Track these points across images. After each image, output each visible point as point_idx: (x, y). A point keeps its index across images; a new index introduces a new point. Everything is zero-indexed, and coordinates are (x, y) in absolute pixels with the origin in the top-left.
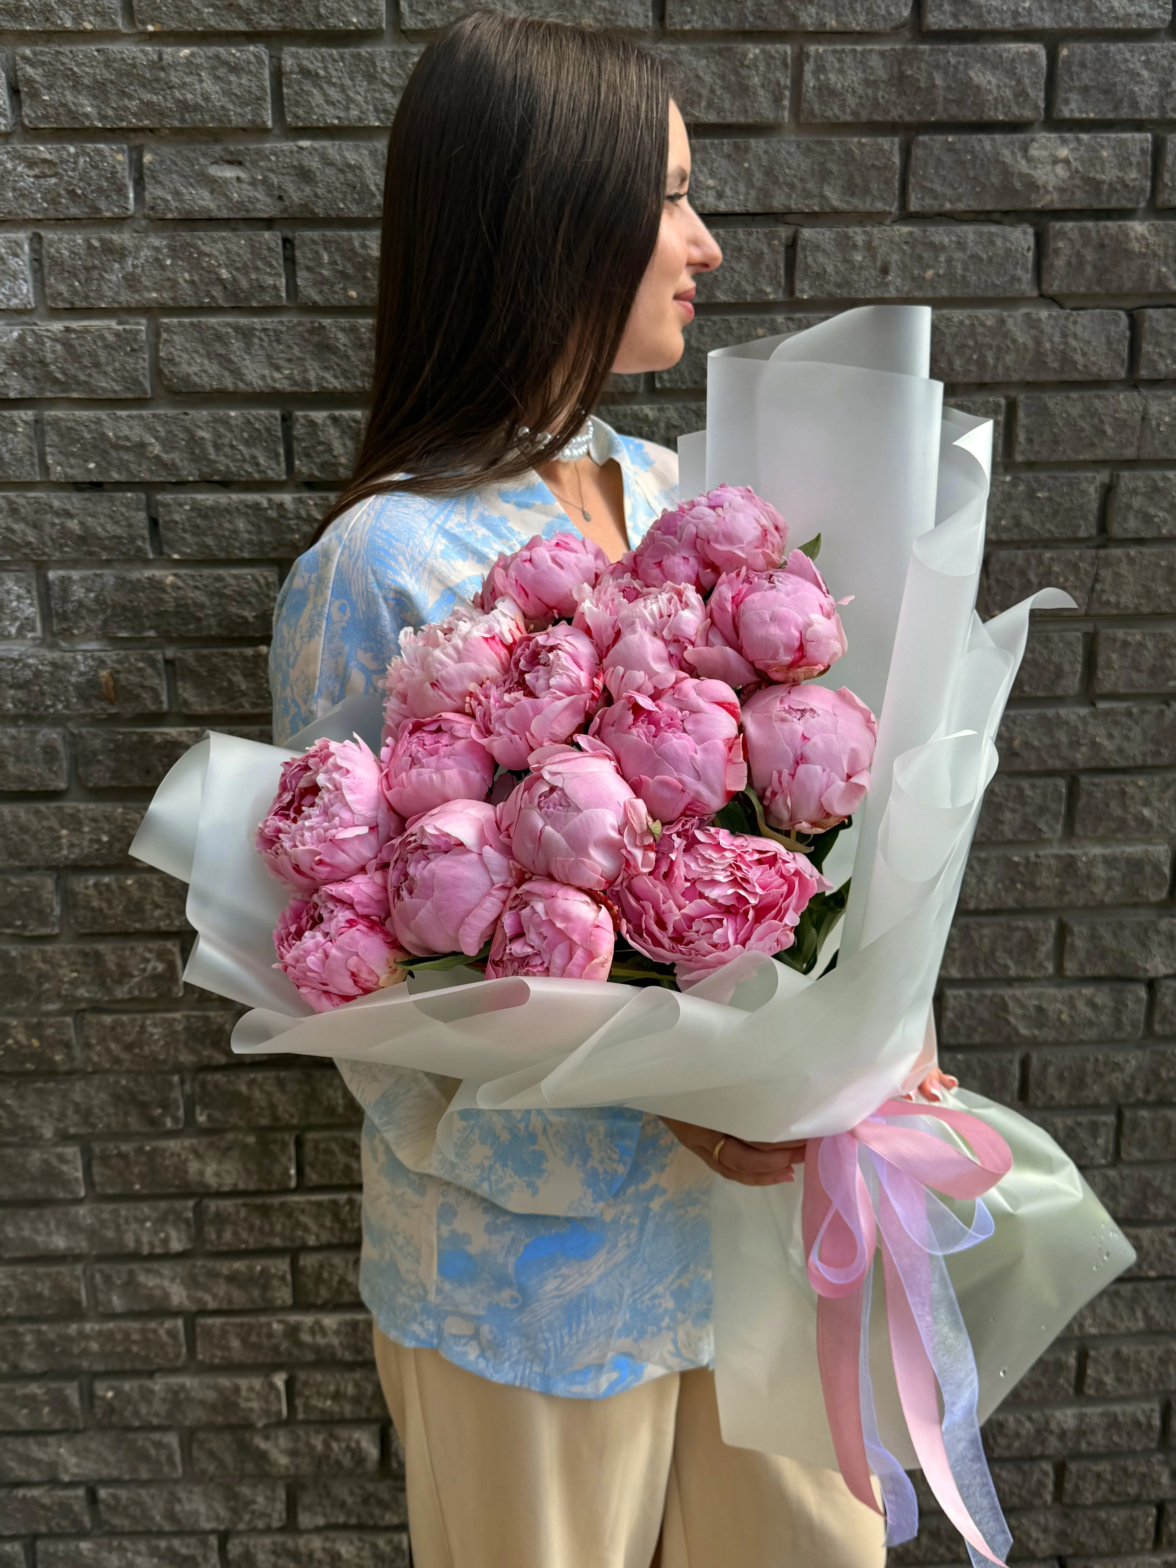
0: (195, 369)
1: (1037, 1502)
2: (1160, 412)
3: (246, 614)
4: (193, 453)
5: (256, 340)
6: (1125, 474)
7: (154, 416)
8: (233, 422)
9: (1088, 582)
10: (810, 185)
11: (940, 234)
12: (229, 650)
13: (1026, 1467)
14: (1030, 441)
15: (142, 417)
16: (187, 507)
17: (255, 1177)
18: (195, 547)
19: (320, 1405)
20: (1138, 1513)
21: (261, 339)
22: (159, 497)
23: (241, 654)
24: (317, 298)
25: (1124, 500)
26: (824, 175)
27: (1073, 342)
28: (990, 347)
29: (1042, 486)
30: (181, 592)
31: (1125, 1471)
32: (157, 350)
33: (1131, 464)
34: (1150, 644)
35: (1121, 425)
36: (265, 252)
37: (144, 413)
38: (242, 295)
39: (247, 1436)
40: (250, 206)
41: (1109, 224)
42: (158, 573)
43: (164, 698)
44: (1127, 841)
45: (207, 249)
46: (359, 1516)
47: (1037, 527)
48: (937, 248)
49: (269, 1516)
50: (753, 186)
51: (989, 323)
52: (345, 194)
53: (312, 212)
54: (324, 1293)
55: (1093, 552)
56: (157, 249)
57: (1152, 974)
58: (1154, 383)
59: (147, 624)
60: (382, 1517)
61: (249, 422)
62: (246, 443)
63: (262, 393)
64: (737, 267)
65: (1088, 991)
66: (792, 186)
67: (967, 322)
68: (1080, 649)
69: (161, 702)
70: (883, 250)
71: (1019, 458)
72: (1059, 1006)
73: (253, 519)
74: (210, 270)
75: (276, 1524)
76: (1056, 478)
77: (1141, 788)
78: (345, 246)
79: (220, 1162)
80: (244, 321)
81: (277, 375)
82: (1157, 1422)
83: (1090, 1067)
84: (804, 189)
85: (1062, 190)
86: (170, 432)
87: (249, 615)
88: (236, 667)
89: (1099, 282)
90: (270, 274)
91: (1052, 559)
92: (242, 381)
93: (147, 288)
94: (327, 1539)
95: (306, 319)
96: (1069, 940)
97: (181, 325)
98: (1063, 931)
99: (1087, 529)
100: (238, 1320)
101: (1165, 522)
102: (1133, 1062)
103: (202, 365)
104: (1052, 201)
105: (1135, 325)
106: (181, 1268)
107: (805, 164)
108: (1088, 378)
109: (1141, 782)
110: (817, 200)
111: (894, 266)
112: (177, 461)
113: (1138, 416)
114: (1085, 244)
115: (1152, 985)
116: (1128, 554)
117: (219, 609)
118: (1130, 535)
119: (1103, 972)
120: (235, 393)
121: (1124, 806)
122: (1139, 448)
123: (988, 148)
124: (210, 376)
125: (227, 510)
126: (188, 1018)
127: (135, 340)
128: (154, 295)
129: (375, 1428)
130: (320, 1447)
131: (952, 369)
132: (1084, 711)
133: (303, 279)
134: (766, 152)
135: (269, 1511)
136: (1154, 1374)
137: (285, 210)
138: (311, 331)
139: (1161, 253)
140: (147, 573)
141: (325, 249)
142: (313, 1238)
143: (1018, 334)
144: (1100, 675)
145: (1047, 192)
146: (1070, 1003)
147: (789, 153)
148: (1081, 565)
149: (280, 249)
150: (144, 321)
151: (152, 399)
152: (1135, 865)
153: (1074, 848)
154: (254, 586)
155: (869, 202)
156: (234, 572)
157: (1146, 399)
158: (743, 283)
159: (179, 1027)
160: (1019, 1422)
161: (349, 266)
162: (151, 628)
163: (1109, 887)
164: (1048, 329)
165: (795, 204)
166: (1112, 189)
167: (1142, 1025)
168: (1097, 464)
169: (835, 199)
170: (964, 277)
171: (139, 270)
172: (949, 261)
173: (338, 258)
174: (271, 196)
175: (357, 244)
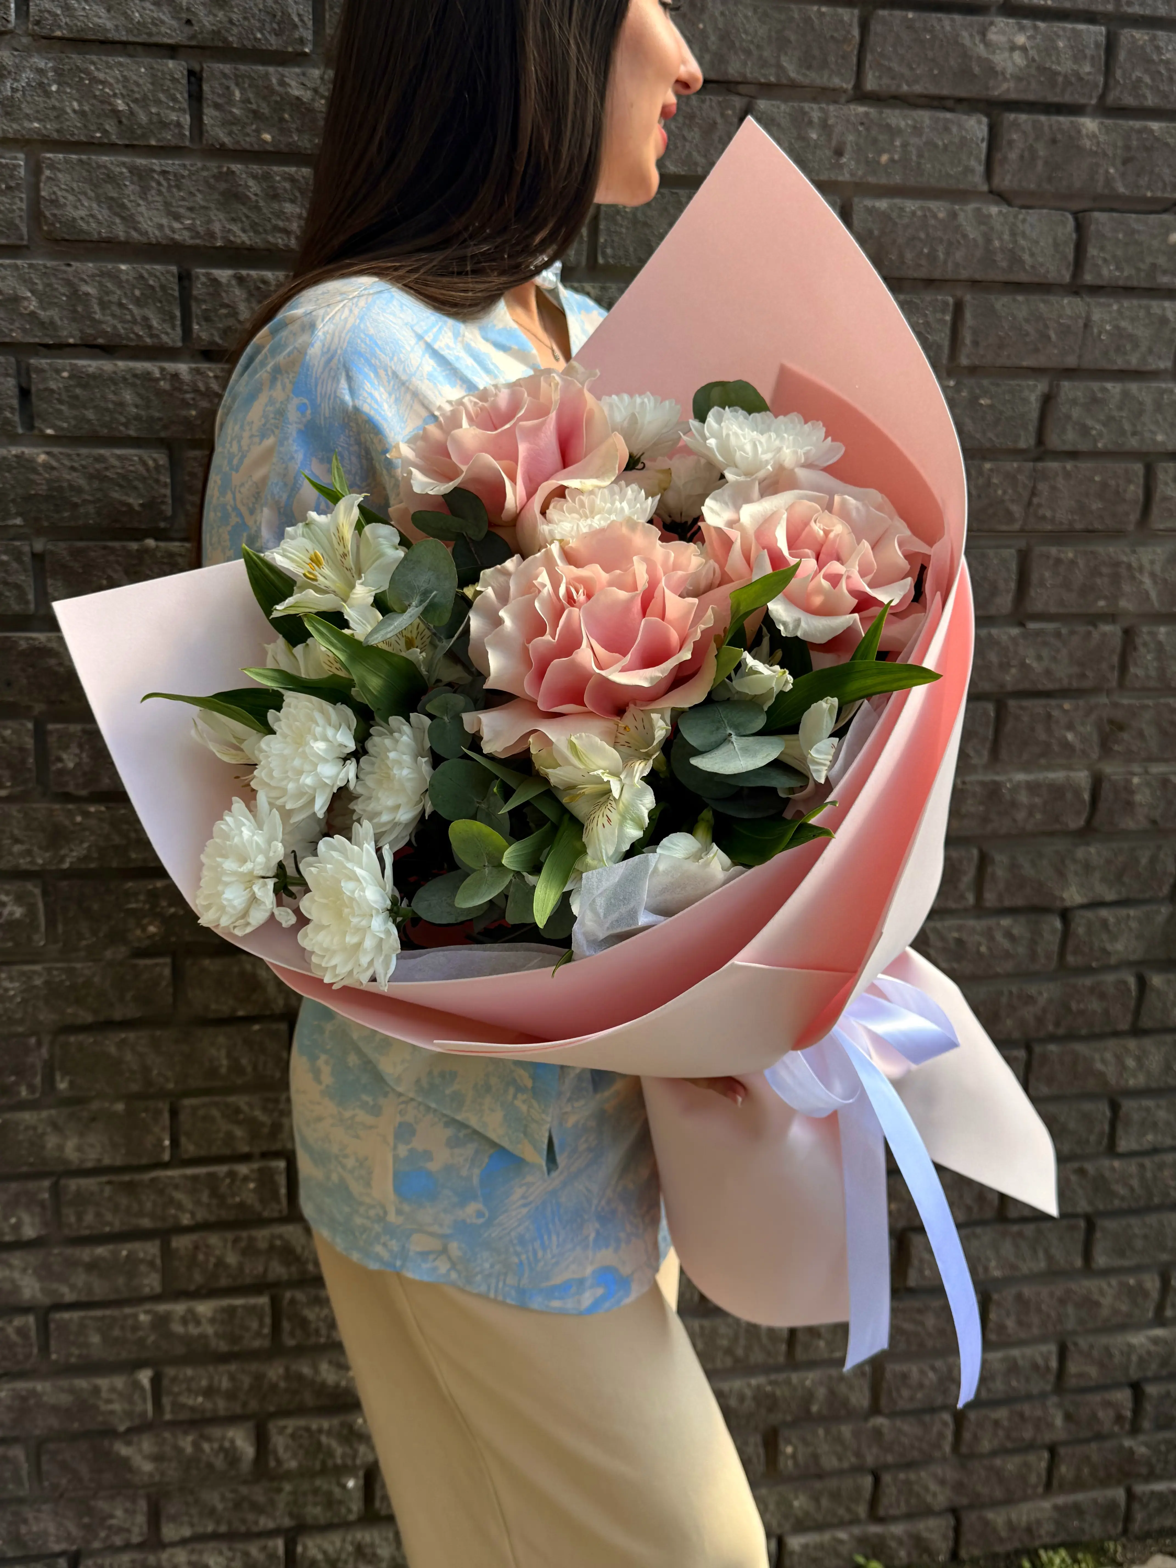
0: (83, 213)
1: (937, 1454)
2: (1102, 320)
3: (131, 500)
4: (75, 311)
5: (154, 184)
6: (1066, 385)
7: (31, 266)
8: (124, 277)
9: (1026, 495)
10: (766, 54)
11: (896, 117)
12: (110, 544)
13: (927, 1418)
14: (976, 343)
15: (17, 267)
16: (65, 374)
17: (123, 1151)
18: (73, 422)
19: (190, 1402)
20: (1032, 1458)
21: (159, 184)
22: (32, 361)
23: (124, 548)
24: (226, 140)
25: (1064, 410)
26: (782, 44)
27: (1022, 242)
28: (941, 241)
29: (986, 393)
30: (55, 473)
31: (1022, 1416)
32: (37, 189)
33: (1070, 373)
34: (1081, 563)
35: (1065, 331)
36: (168, 83)
37: (19, 262)
38: (139, 132)
39: (106, 1443)
40: (154, 29)
41: (1062, 119)
42: (27, 451)
43: (31, 597)
44: (1049, 768)
45: (101, 76)
46: (230, 1523)
47: (978, 436)
48: (892, 132)
49: (128, 1531)
50: (707, 50)
51: (941, 215)
52: (262, 22)
53: (225, 40)
54: (198, 1278)
55: (1031, 464)
56: (40, 71)
57: (1068, 904)
58: (1096, 290)
59: (13, 510)
60: (256, 1523)
61: (141, 277)
62: (138, 302)
63: (159, 244)
64: (689, 136)
65: (1006, 922)
66: (748, 53)
67: (919, 213)
68: (1014, 566)
69: (27, 602)
70: (838, 129)
71: (964, 361)
72: (977, 938)
73: (143, 392)
74: (105, 100)
75: (136, 1539)
76: (998, 385)
77: (1066, 712)
78: (260, 83)
79: (82, 1135)
80: (141, 161)
81: (177, 225)
82: (1054, 1364)
83: (1004, 1000)
84: (760, 57)
85: (1018, 79)
86: (49, 285)
87: (135, 502)
88: (118, 562)
89: (1050, 180)
90: (173, 109)
91: (991, 470)
92: (136, 229)
93: (27, 117)
94: (192, 1551)
95: (213, 165)
96: (990, 870)
97: (66, 161)
98: (984, 861)
99: (1027, 440)
100: (99, 1313)
101: (1101, 435)
102: (1045, 995)
103: (90, 208)
104: (1008, 90)
105: (1080, 228)
106: (33, 1258)
107: (762, 31)
108: (1036, 280)
109: (1067, 706)
110: (773, 70)
111: (848, 147)
112: (57, 319)
113: (1081, 323)
114: (1037, 138)
115: (1065, 914)
116: (1064, 468)
117: (99, 495)
118: (1068, 447)
119: (1019, 902)
120: (126, 243)
121: (1049, 730)
122: (1080, 357)
123: (948, 28)
124: (99, 223)
125: (113, 380)
126: (49, 970)
127: (12, 177)
128: (36, 125)
129: (250, 1424)
130: (189, 1450)
131: (903, 263)
132: (1015, 631)
133: (210, 116)
134: (722, 14)
135: (127, 1525)
136: (1053, 1314)
137: (193, 37)
138: (219, 177)
139: (1110, 153)
140: (14, 450)
141: (237, 84)
142: (188, 1216)
143: (968, 228)
144: (1032, 593)
145: (1005, 79)
146: (989, 934)
147: (746, 17)
148: (1019, 477)
149: (184, 81)
150: (21, 156)
151: (27, 247)
152: (1057, 791)
153: (998, 773)
154: (141, 469)
155: (826, 77)
156: (118, 452)
157: (1088, 305)
158: (695, 154)
159: (38, 982)
160: (922, 1372)
161: (264, 105)
162: (19, 514)
163: (1031, 814)
164: (998, 227)
165: (752, 72)
166: (1067, 82)
167: (1055, 957)
168: (1037, 372)
169: (792, 70)
170: (919, 164)
171: (19, 95)
172: (905, 145)
173: (251, 96)
174: (179, 19)
175: (274, 81)
